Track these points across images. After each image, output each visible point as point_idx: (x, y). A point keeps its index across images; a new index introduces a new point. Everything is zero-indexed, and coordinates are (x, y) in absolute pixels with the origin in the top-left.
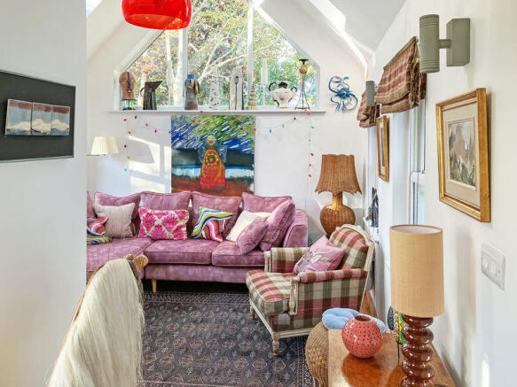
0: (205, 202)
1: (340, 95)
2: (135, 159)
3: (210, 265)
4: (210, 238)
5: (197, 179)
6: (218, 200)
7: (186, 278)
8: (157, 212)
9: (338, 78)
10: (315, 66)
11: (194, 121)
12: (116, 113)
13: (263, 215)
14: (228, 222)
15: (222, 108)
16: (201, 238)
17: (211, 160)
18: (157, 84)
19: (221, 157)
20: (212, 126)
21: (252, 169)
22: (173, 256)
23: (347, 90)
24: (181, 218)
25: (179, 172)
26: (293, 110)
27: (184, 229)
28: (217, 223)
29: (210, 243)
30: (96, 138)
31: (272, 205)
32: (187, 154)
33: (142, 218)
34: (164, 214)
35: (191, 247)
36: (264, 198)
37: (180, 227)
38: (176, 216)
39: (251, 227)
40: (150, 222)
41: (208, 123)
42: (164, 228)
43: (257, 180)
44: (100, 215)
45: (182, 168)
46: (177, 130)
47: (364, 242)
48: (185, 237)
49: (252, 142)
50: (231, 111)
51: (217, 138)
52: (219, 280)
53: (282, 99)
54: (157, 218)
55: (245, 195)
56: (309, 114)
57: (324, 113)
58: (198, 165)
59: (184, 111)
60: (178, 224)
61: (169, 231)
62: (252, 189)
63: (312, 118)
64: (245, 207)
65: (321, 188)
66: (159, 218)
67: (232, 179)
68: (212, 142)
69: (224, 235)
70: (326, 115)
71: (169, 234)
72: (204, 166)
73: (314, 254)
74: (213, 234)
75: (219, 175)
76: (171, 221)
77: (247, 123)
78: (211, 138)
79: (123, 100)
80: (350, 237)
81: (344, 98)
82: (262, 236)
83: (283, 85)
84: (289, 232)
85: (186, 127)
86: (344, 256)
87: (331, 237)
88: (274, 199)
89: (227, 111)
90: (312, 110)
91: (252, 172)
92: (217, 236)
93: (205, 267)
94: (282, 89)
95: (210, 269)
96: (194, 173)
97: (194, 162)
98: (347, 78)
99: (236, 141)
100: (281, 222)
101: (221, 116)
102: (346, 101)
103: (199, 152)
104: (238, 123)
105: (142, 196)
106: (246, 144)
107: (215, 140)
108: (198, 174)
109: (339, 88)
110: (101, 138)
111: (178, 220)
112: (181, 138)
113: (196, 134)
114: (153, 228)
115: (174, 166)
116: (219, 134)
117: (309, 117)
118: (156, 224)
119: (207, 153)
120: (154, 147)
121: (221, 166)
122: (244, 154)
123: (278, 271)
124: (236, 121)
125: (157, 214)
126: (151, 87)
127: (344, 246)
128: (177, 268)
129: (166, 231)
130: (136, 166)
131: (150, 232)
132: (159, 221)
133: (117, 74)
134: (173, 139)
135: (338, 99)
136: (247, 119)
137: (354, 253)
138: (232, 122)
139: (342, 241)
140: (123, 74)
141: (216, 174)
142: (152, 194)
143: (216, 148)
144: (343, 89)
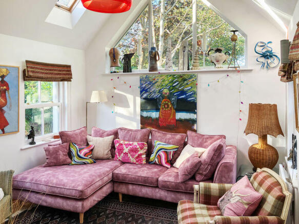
0: (159, 136)
1: (264, 56)
2: (118, 105)
3: (157, 187)
4: (161, 165)
5: (157, 120)
6: (169, 136)
7: (140, 195)
8: (126, 143)
9: (262, 42)
10: (244, 35)
11: (154, 79)
12: (107, 75)
13: (200, 150)
14: (175, 153)
15: (174, 69)
16: (155, 164)
17: (166, 106)
18: (131, 55)
19: (173, 104)
20: (167, 82)
21: (195, 113)
22: (131, 178)
23: (271, 52)
24: (141, 148)
25: (145, 114)
26: (227, 69)
27: (144, 156)
28: (166, 153)
29: (160, 168)
30: (93, 92)
31: (209, 142)
32: (151, 102)
33: (116, 147)
34: (130, 145)
35: (145, 172)
36: (203, 135)
37: (141, 155)
38: (138, 147)
39: (188, 160)
40: (121, 150)
41: (164, 81)
42: (129, 155)
43: (198, 121)
44: (90, 143)
45: (147, 112)
46: (144, 86)
47: (281, 190)
48: (144, 162)
49: (195, 93)
50: (180, 71)
51: (170, 90)
52: (164, 199)
53: (218, 61)
54: (125, 148)
55: (189, 133)
56: (239, 71)
57: (251, 71)
58: (157, 110)
59: (149, 72)
60: (139, 153)
61: (133, 157)
62: (195, 127)
63: (242, 75)
64: (189, 142)
65: (248, 131)
66: (127, 148)
67: (180, 120)
68: (166, 94)
69: (171, 162)
70: (253, 71)
71: (133, 160)
72: (161, 110)
73: (234, 195)
74: (164, 162)
75: (171, 117)
76: (134, 150)
77: (191, 80)
78: (166, 91)
79: (111, 66)
80: (268, 182)
81: (268, 58)
82: (196, 169)
83: (218, 51)
84: (218, 167)
85: (149, 84)
86: (262, 201)
87: (252, 178)
88: (211, 137)
89: (177, 71)
90: (241, 69)
91: (196, 115)
92: (166, 163)
93: (154, 189)
94: (218, 54)
95: (157, 190)
96: (155, 115)
97: (155, 108)
98: (270, 42)
99: (183, 92)
100: (212, 159)
101: (173, 75)
102: (269, 61)
103: (158, 100)
104: (185, 80)
105: (119, 131)
106: (191, 95)
107: (168, 92)
108: (158, 116)
109: (264, 51)
110: (96, 92)
111: (139, 149)
112: (146, 91)
113: (155, 88)
114: (122, 154)
115: (142, 110)
116: (171, 88)
117: (239, 74)
118: (124, 152)
119: (163, 101)
120: (130, 97)
121: (173, 111)
122: (189, 102)
123: (205, 203)
124: (183, 78)
125: (126, 145)
126: (128, 57)
127: (262, 191)
128: (134, 187)
129: (131, 158)
130: (119, 110)
131: (121, 157)
132: (126, 150)
133: (108, 49)
134: (141, 92)
135: (263, 60)
136: (191, 77)
137: (271, 200)
138: (180, 79)
139: (261, 184)
140: (111, 50)
141: (170, 116)
142: (125, 129)
143: (169, 97)
144: (267, 51)
